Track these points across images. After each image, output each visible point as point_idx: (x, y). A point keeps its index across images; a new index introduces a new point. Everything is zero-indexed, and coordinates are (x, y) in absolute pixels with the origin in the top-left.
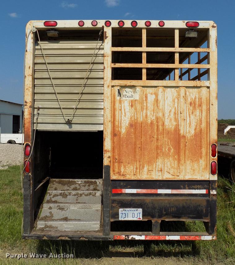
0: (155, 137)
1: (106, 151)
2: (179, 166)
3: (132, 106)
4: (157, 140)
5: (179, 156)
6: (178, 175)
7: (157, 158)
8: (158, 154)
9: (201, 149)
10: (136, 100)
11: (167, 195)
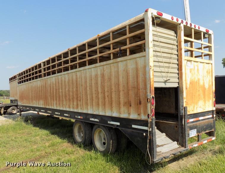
0: (198, 89)
1: (184, 98)
2: (205, 104)
3: (190, 72)
4: (199, 91)
5: (205, 99)
6: (205, 108)
7: (199, 100)
8: (199, 98)
9: (210, 95)
10: (192, 69)
11: (202, 120)
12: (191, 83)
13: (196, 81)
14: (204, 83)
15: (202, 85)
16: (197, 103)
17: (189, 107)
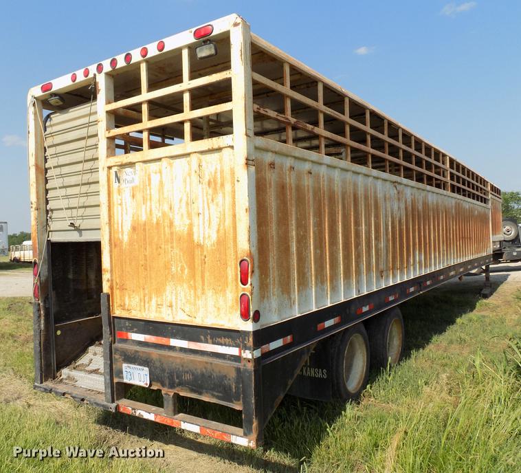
2: (195, 300)
3: (133, 196)
5: (195, 282)
10: (137, 186)
11: (182, 350)
12: (134, 229)
13: (155, 220)
14: (191, 225)
15: (186, 232)
16: (159, 291)
17: (129, 297)
